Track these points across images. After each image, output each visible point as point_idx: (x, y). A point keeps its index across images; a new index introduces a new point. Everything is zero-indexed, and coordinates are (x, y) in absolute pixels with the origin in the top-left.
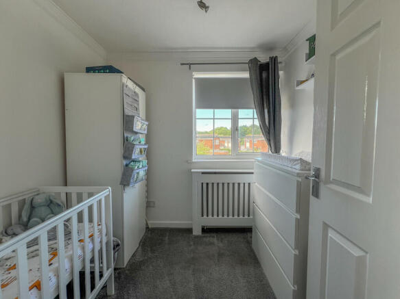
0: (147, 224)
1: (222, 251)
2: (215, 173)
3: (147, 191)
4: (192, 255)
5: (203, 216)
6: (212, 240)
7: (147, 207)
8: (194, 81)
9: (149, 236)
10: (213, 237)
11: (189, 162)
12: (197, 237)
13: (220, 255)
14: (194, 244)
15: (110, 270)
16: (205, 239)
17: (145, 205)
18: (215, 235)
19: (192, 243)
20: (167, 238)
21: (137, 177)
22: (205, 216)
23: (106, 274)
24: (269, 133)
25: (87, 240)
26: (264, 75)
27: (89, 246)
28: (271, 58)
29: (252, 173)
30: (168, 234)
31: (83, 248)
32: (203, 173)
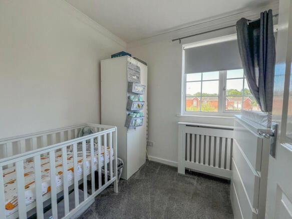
0: (147, 157)
1: (198, 192)
2: (198, 126)
3: (147, 134)
4: (172, 187)
5: (186, 160)
6: (192, 181)
7: (147, 145)
8: (184, 52)
9: (147, 165)
10: (194, 179)
11: (178, 116)
12: (180, 175)
13: (196, 194)
14: (176, 179)
15: (115, 177)
16: (186, 179)
17: (146, 144)
18: (196, 178)
19: (175, 178)
20: (158, 169)
21: (135, 123)
22: (188, 161)
23: (113, 179)
24: (258, 92)
25: (100, 155)
26: (255, 33)
27: (101, 159)
28: (263, 14)
29: (232, 130)
30: (159, 167)
31: (98, 159)
32: (187, 125)
